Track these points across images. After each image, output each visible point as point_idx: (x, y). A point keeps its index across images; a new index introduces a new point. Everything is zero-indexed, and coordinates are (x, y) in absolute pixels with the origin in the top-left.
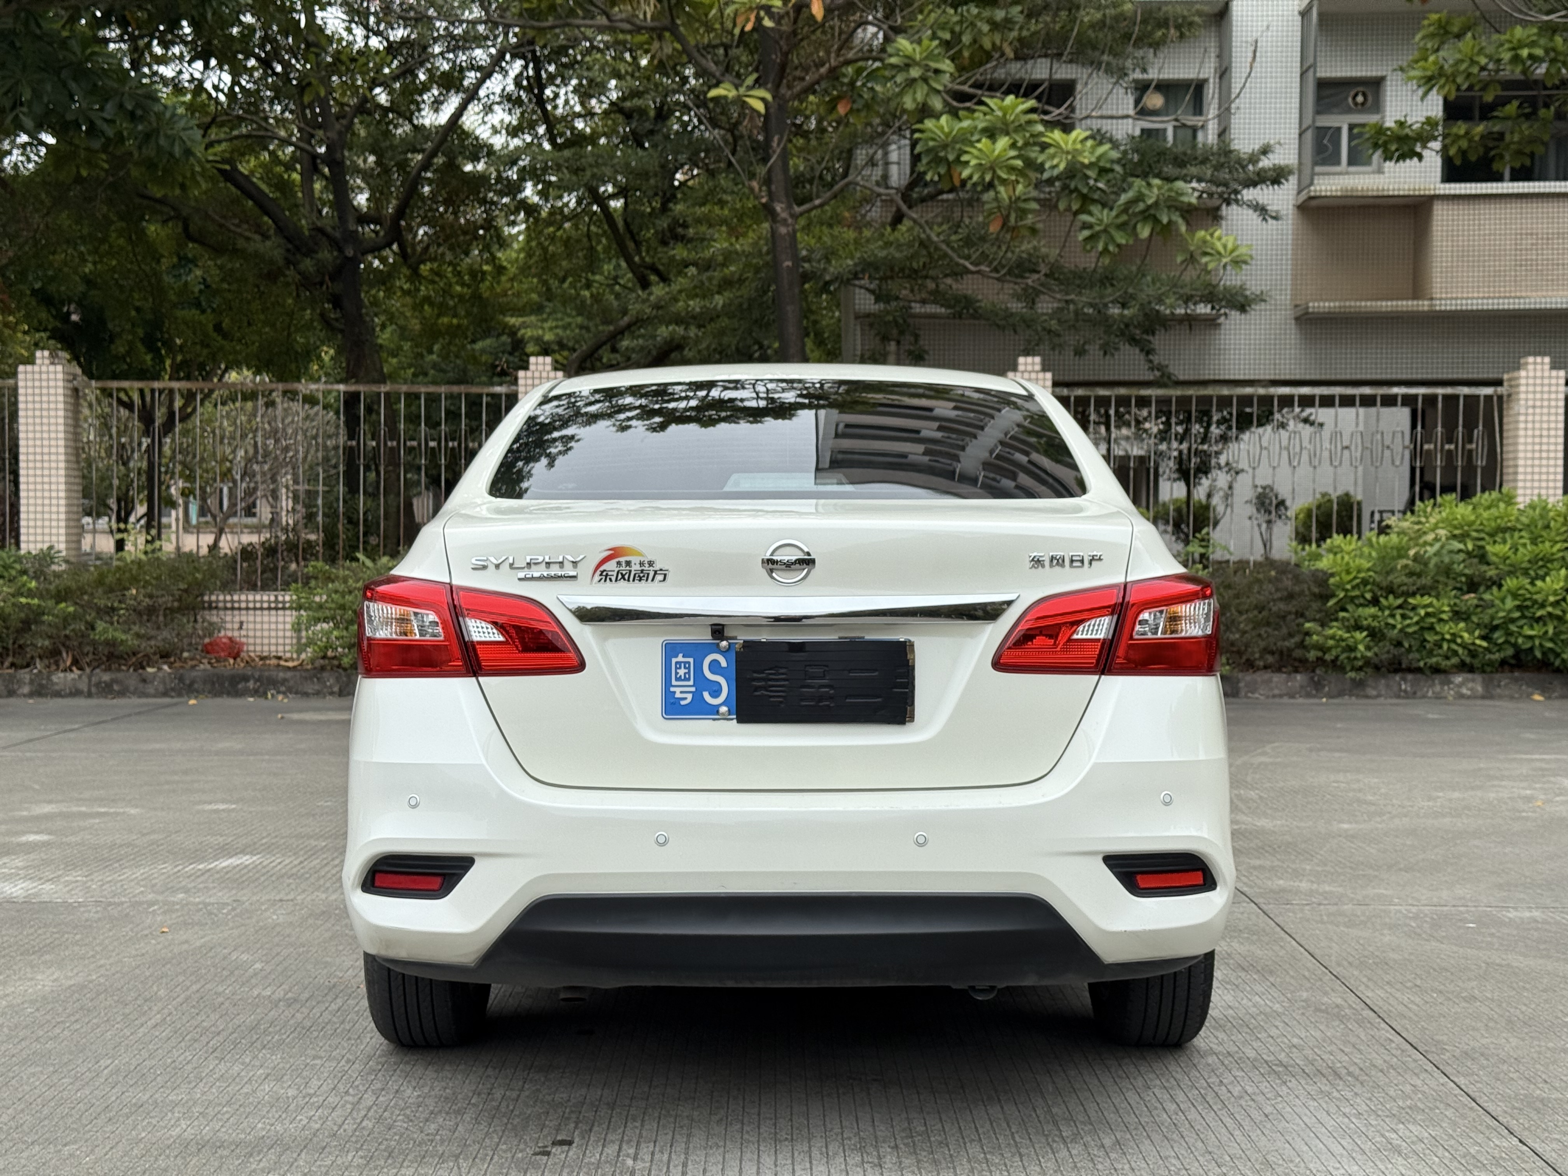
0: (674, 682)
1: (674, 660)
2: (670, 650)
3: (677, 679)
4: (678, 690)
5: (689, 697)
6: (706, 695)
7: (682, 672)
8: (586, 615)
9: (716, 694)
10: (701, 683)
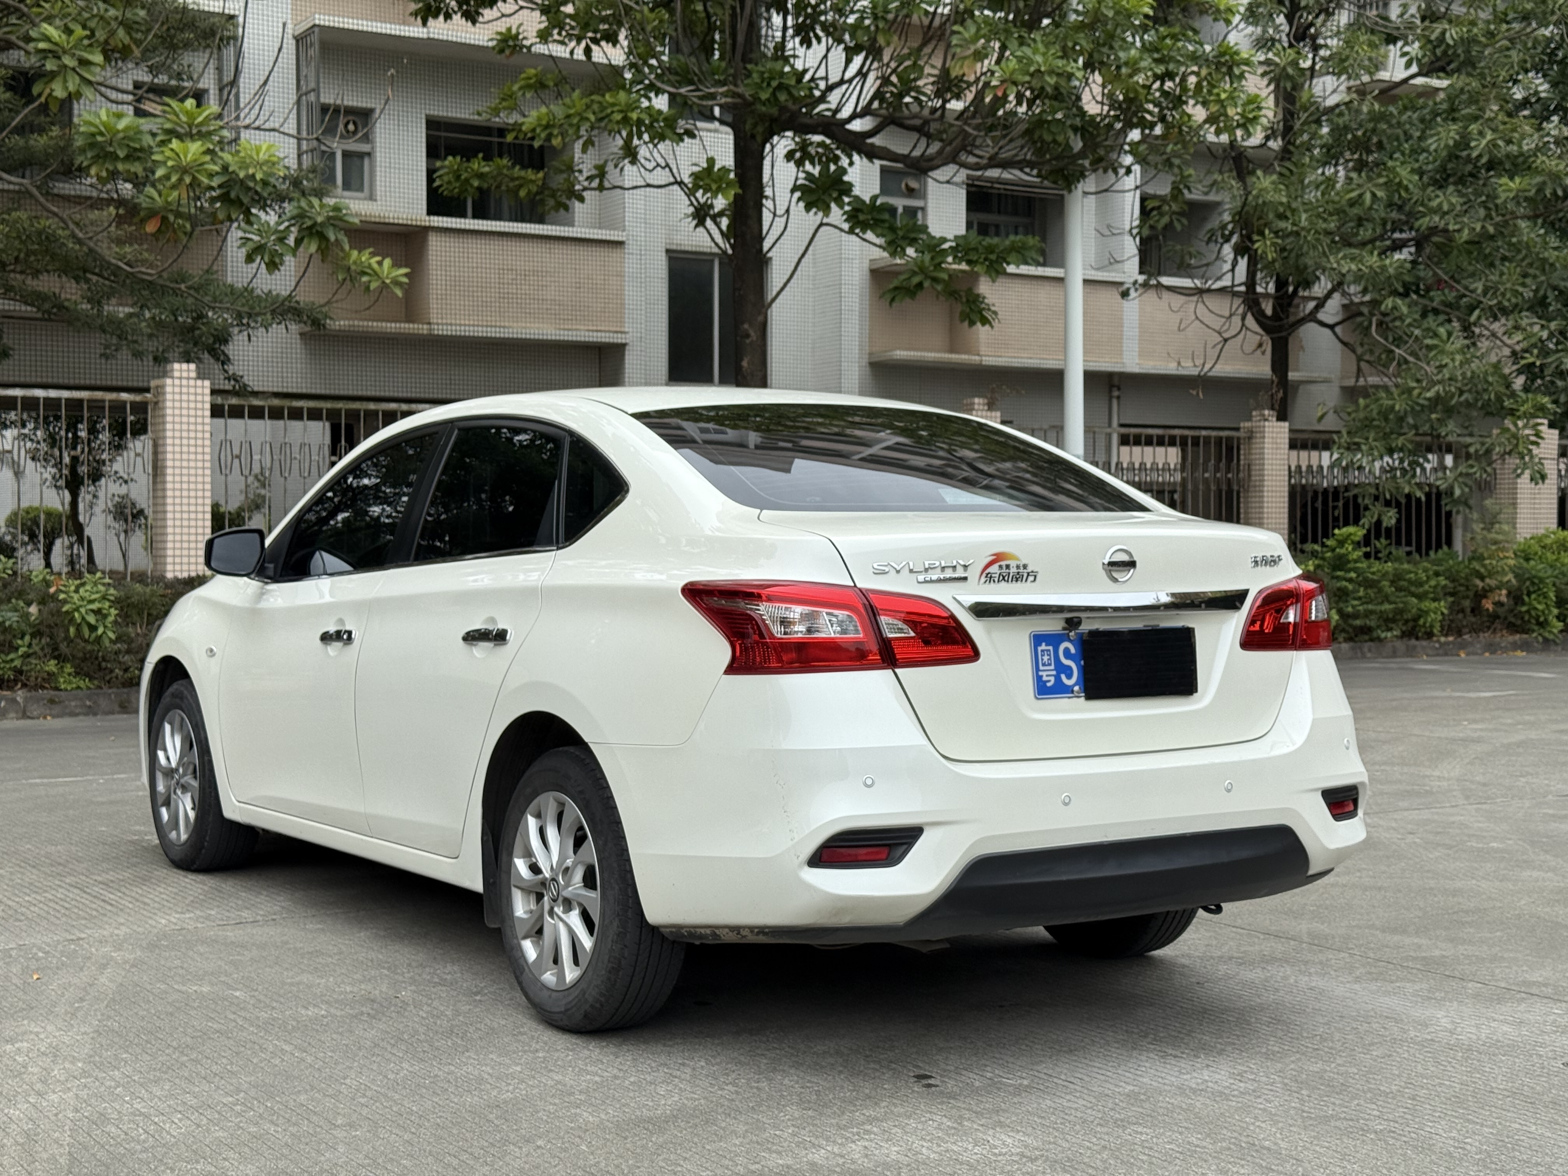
0: (1041, 668)
1: (1040, 649)
2: (1038, 639)
3: (1044, 665)
4: (1044, 674)
5: (1052, 679)
6: (1063, 677)
7: (1046, 658)
8: (982, 611)
9: (1069, 677)
10: (1061, 669)
